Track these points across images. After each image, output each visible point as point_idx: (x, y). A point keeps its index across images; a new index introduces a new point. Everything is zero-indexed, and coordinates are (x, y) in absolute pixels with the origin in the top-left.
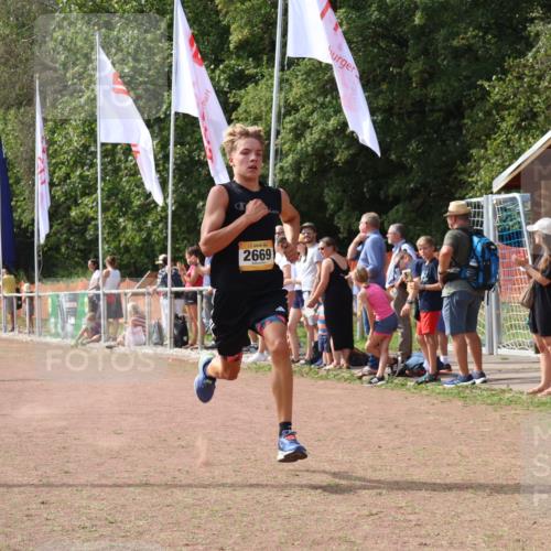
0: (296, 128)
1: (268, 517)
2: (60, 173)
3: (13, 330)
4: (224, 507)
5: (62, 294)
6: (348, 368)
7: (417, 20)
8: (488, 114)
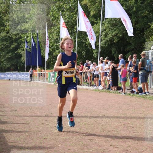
0: (105, 34)
1: (98, 125)
2: (51, 44)
3: (40, 80)
4: (88, 122)
5: (51, 72)
6: (117, 90)
7: (134, 9)
8: (150, 31)
